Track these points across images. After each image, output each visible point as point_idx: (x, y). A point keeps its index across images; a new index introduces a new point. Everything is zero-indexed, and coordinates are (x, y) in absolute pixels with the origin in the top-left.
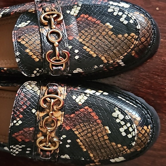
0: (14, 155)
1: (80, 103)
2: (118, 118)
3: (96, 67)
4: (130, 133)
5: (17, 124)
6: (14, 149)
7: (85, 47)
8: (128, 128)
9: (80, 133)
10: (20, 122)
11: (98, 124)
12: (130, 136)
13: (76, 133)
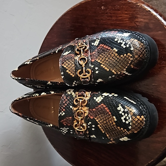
0: (64, 134)
1: (98, 102)
2: (120, 111)
3: (110, 77)
4: (127, 120)
5: (62, 115)
6: (63, 130)
7: (102, 65)
8: (126, 117)
9: (99, 121)
10: (64, 114)
11: (110, 115)
12: (127, 122)
13: (97, 121)
